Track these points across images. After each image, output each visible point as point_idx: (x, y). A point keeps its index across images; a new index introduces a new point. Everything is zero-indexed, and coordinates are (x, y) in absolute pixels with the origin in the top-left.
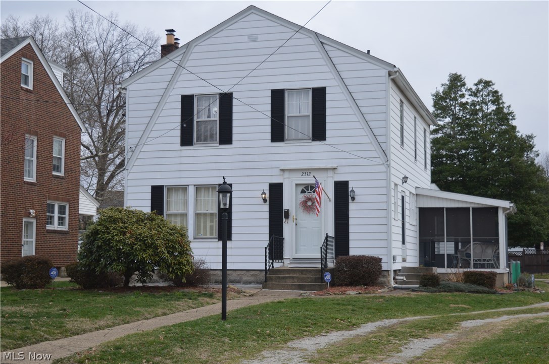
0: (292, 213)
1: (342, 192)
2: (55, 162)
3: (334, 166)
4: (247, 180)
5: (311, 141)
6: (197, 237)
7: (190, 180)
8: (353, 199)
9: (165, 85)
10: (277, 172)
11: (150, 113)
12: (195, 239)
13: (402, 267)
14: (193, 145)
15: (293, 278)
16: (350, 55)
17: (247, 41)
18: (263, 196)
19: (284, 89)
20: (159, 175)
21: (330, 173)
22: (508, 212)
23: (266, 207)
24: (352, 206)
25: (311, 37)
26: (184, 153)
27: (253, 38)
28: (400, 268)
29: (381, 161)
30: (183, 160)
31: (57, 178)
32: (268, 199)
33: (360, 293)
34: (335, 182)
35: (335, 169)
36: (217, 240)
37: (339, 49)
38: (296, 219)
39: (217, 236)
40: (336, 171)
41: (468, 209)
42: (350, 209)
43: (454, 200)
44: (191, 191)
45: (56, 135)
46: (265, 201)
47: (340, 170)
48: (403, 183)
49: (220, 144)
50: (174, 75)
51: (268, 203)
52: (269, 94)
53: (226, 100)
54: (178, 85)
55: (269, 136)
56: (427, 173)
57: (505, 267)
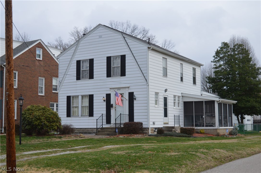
0: (114, 105)
1: (131, 96)
2: (54, 87)
3: (128, 86)
4: (98, 93)
5: (120, 76)
6: (82, 115)
7: (80, 93)
8: (135, 99)
9: (71, 57)
10: (108, 89)
11: (66, 68)
12: (81, 116)
13: (163, 127)
14: (80, 80)
15: (107, 131)
16: (134, 41)
17: (98, 38)
18: (104, 99)
19: (111, 56)
20: (69, 92)
21: (127, 89)
22: (219, 102)
23: (105, 103)
24: (135, 102)
25: (120, 35)
26: (77, 83)
27: (100, 37)
28: (162, 127)
29: (145, 83)
30: (77, 86)
31: (55, 93)
32: (106, 100)
33: (125, 137)
34: (129, 92)
35: (129, 87)
36: (88, 117)
37: (130, 39)
38: (115, 108)
39: (88, 115)
40: (129, 88)
41: (203, 101)
42: (134, 103)
43: (197, 98)
44: (80, 97)
45: (54, 77)
46: (104, 101)
47: (131, 88)
48: (165, 92)
49: (89, 79)
50: (74, 53)
51: (106, 101)
52: (106, 58)
53: (91, 61)
54: (76, 56)
55: (106, 75)
56: (196, 86)
57: (218, 126)
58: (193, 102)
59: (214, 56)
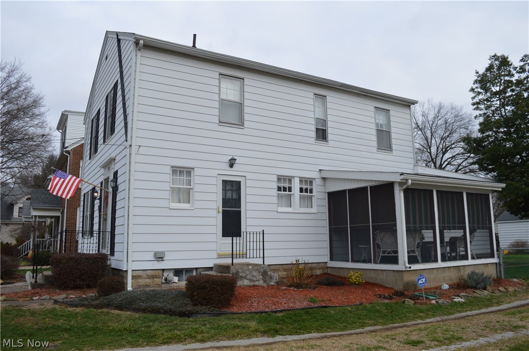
5: (111, 136)
13: (215, 265)
19: (108, 93)
22: (405, 187)
24: (117, 197)
34: (114, 173)
40: (115, 161)
41: (367, 188)
42: (116, 200)
48: (230, 167)
52: (106, 101)
56: (393, 154)
57: (405, 262)
58: (345, 191)
59: (472, 90)
